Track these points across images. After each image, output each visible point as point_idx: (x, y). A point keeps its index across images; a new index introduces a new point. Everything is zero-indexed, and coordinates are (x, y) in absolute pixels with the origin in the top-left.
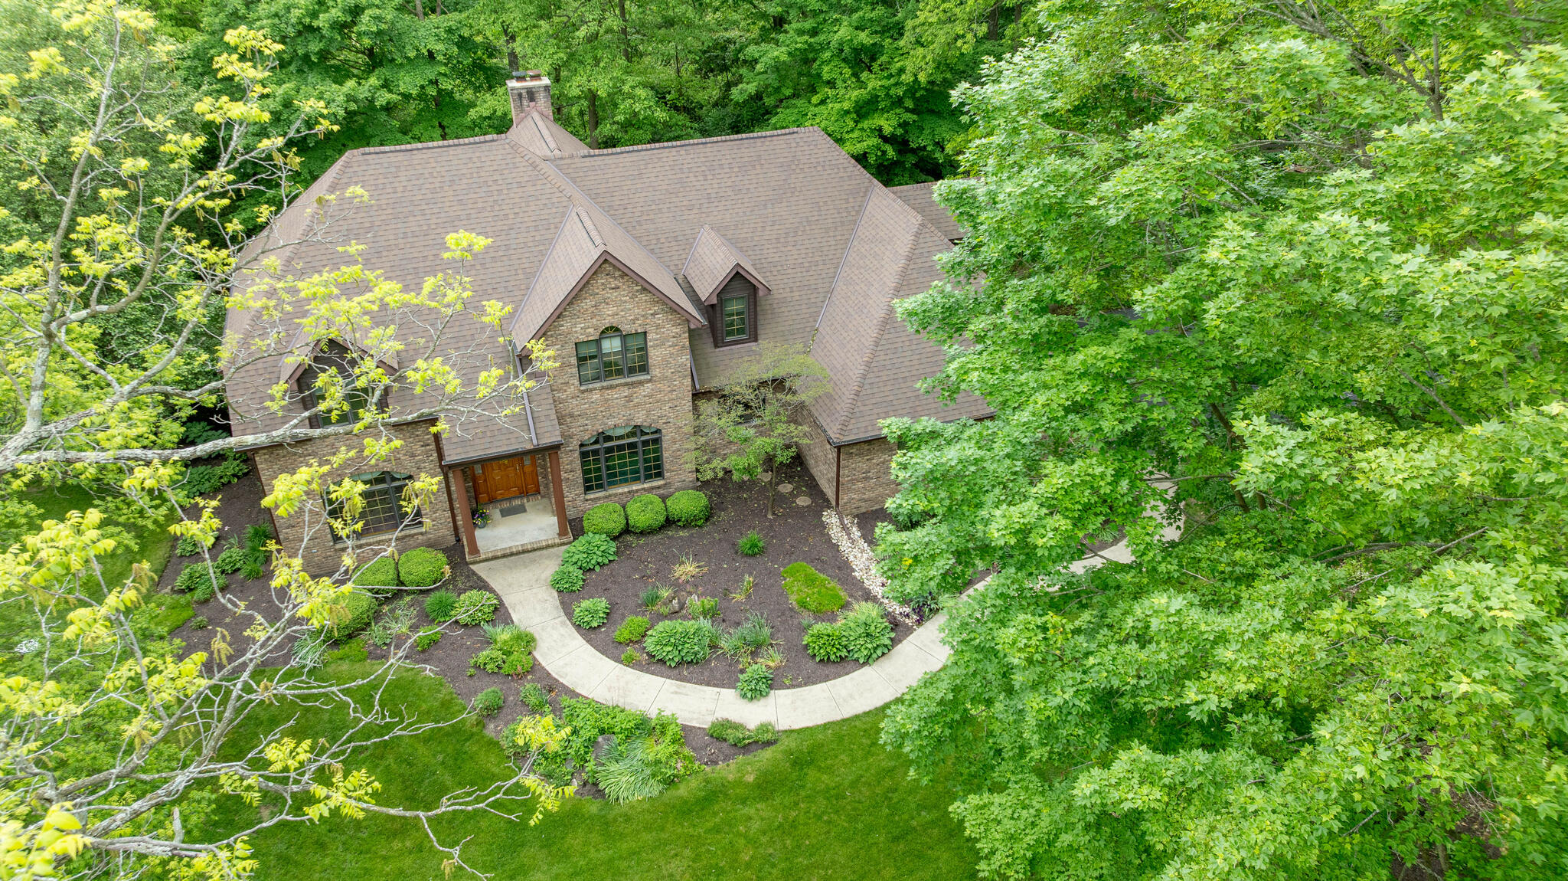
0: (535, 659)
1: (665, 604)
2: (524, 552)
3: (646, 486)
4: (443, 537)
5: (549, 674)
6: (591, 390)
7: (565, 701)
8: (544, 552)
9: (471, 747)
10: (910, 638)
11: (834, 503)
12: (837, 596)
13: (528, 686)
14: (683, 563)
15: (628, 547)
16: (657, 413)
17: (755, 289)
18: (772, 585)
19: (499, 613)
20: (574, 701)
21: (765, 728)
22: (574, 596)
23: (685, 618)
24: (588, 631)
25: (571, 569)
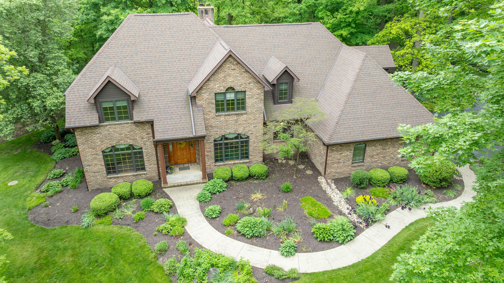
0: (185, 229)
1: (247, 210)
2: (187, 185)
3: (241, 161)
4: (154, 177)
5: (191, 237)
6: (220, 116)
7: (196, 250)
8: (196, 185)
9: (150, 268)
10: (363, 233)
11: (323, 174)
12: (326, 212)
13: (180, 241)
14: (255, 193)
15: (231, 186)
16: (248, 129)
17: (293, 78)
18: (296, 205)
19: (172, 208)
20: (200, 250)
21: (293, 271)
22: (206, 204)
23: (255, 216)
24: (211, 219)
25: (206, 192)
